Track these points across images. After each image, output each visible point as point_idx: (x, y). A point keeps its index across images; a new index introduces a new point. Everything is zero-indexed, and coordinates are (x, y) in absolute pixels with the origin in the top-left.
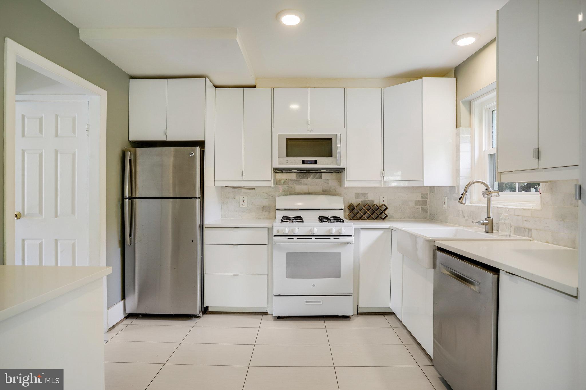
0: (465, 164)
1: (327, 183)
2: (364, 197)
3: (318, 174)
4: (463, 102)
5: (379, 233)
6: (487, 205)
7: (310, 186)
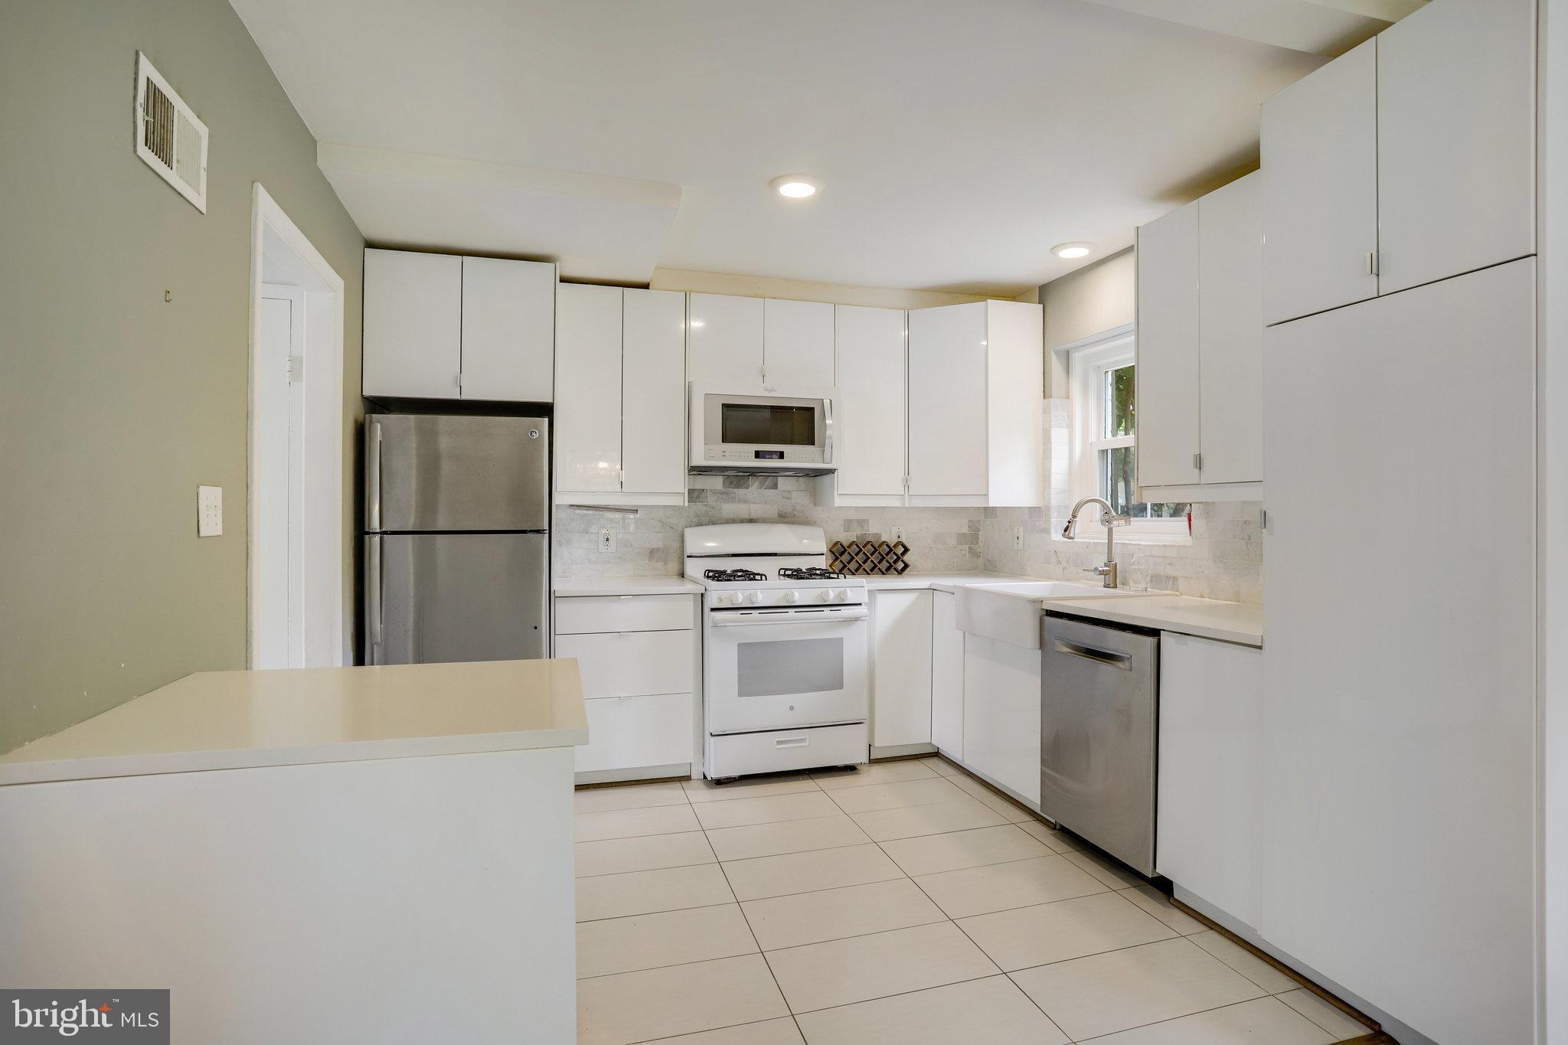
0: (1059, 465)
1: (788, 499)
2: (862, 526)
3: (770, 479)
4: (1057, 353)
5: (910, 598)
6: (1107, 541)
7: (752, 505)
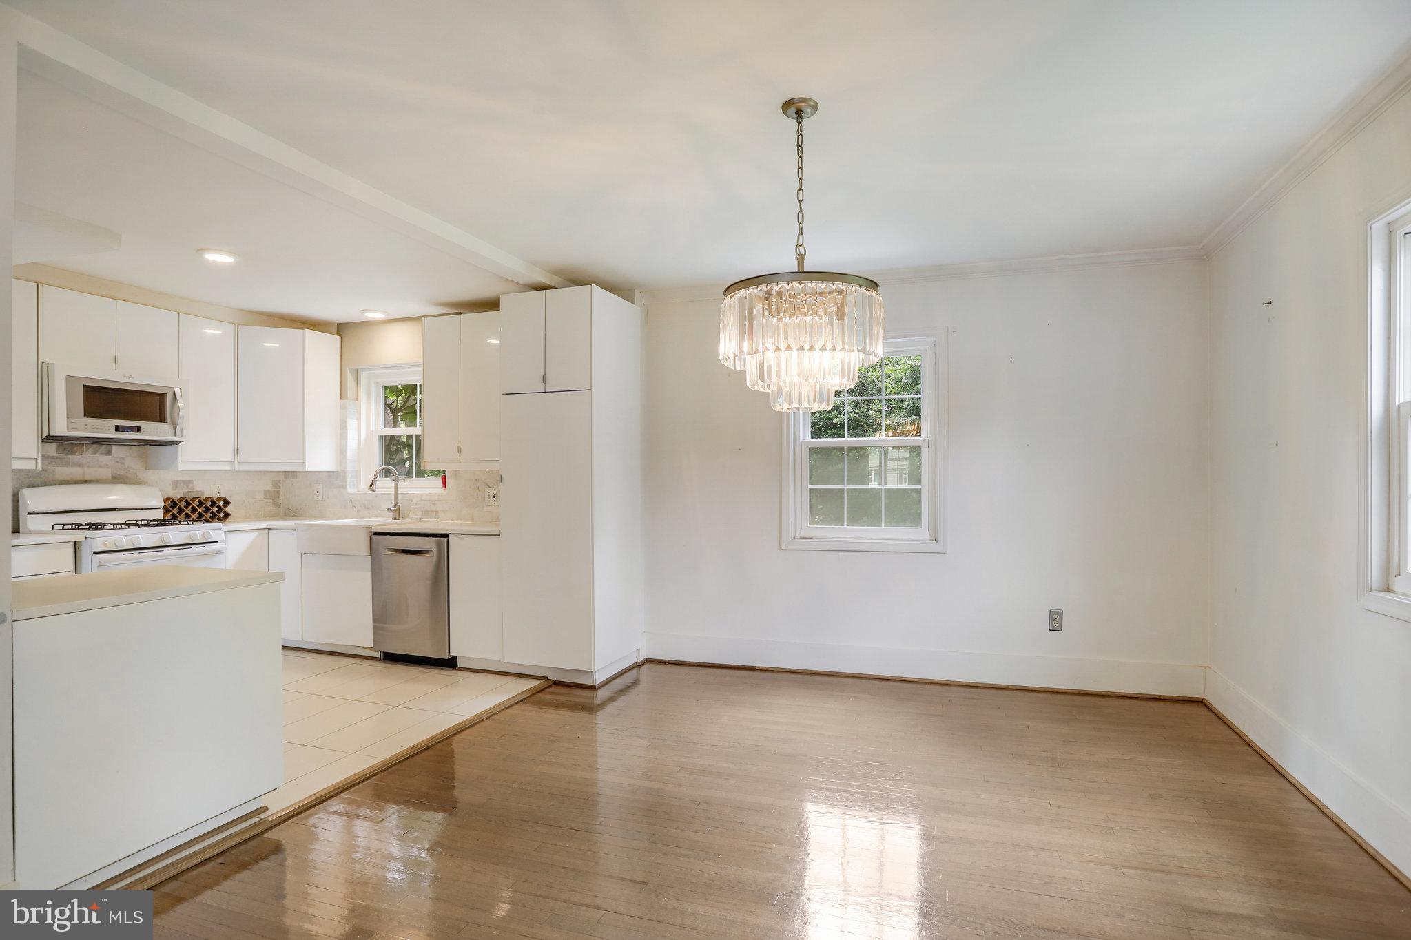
1: (121, 463)
2: (187, 486)
3: (103, 447)
4: (350, 370)
5: (252, 536)
6: (394, 492)
7: (86, 469)
